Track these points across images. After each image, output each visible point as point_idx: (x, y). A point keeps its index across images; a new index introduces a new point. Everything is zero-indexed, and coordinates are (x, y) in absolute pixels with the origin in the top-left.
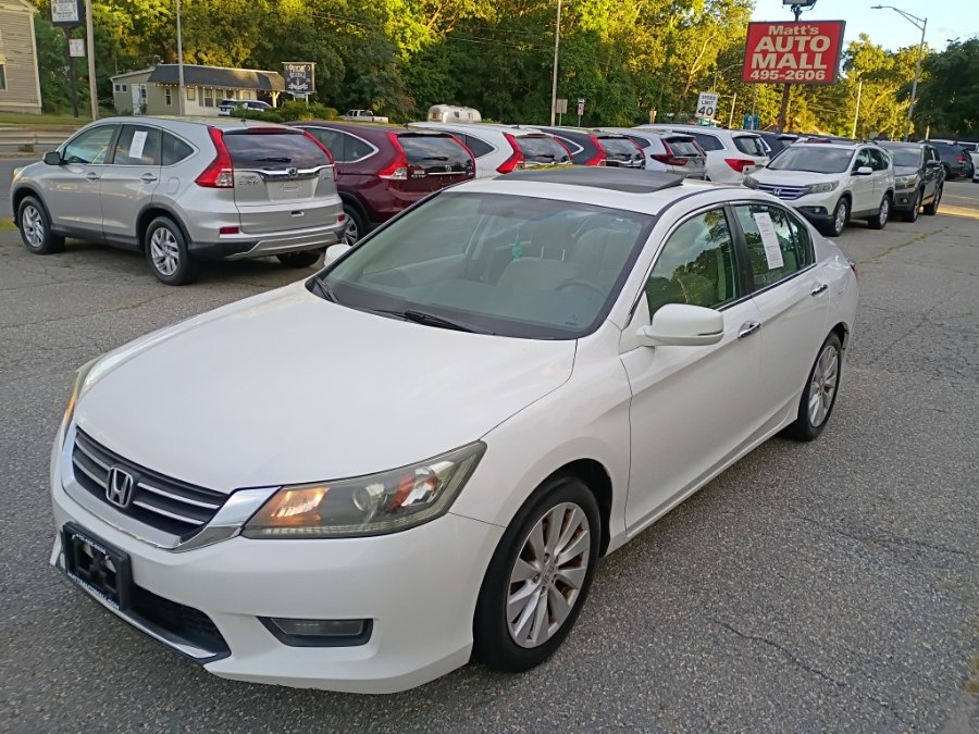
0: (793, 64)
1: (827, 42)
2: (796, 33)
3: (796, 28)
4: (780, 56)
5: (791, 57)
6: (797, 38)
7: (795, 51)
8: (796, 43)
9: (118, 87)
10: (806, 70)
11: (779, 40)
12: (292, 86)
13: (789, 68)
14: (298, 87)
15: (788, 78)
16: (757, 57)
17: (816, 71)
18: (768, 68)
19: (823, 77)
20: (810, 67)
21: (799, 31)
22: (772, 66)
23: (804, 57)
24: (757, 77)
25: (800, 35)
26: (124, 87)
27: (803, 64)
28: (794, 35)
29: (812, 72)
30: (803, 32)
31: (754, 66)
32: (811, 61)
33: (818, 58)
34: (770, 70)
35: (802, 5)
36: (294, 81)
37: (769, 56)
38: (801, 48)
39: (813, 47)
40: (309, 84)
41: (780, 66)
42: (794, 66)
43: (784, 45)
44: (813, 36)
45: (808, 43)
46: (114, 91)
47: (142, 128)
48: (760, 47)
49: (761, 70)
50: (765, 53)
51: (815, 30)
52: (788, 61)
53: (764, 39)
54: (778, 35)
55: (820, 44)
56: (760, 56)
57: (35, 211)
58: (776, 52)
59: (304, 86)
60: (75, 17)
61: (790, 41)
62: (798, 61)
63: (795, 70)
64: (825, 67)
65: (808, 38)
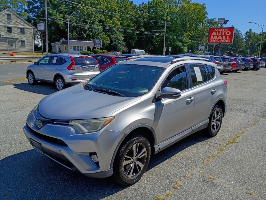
0: (221, 38)
1: (230, 33)
2: (222, 31)
3: (222, 30)
4: (218, 36)
5: (221, 37)
6: (222, 32)
7: (221, 35)
8: (222, 33)
9: (53, 46)
10: (225, 40)
11: (217, 33)
12: (96, 45)
13: (220, 39)
14: (98, 45)
15: (220, 42)
16: (212, 37)
17: (227, 40)
18: (215, 39)
19: (229, 41)
20: (226, 39)
21: (223, 30)
22: (216, 39)
23: (224, 37)
24: (212, 42)
25: (223, 31)
26: (55, 46)
27: (224, 38)
28: (221, 31)
29: (226, 40)
30: (224, 30)
31: (211, 39)
32: (226, 37)
33: (228, 37)
34: (215, 40)
35: (223, 24)
36: (97, 44)
37: (215, 37)
38: (223, 34)
39: (226, 34)
40: (100, 45)
41: (218, 39)
42: (221, 39)
43: (219, 34)
44: (226, 31)
45: (225, 33)
46: (52, 47)
47: (56, 57)
48: (213, 34)
49: (213, 40)
50: (214, 36)
51: (227, 30)
52: (220, 38)
53: (214, 32)
54: (217, 31)
55: (228, 33)
56: (213, 37)
57: (31, 75)
58: (217, 35)
59: (99, 45)
60: (43, 29)
61: (220, 33)
62: (222, 38)
63: (222, 40)
64: (230, 39)
65: (225, 32)
